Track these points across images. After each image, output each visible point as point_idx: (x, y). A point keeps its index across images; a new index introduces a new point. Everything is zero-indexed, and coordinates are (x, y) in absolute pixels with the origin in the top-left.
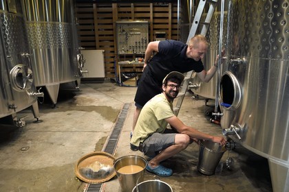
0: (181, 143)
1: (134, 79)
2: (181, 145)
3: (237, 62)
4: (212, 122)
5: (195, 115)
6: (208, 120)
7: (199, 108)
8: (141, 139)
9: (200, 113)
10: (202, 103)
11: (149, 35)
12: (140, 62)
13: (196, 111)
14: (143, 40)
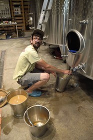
0: (44, 79)
1: (4, 35)
2: (44, 81)
3: (83, 23)
4: (55, 58)
5: (44, 54)
6: (53, 57)
7: (45, 50)
8: (19, 77)
9: (47, 53)
10: (47, 47)
11: (10, 5)
12: (6, 24)
13: (44, 52)
14: (6, 9)
